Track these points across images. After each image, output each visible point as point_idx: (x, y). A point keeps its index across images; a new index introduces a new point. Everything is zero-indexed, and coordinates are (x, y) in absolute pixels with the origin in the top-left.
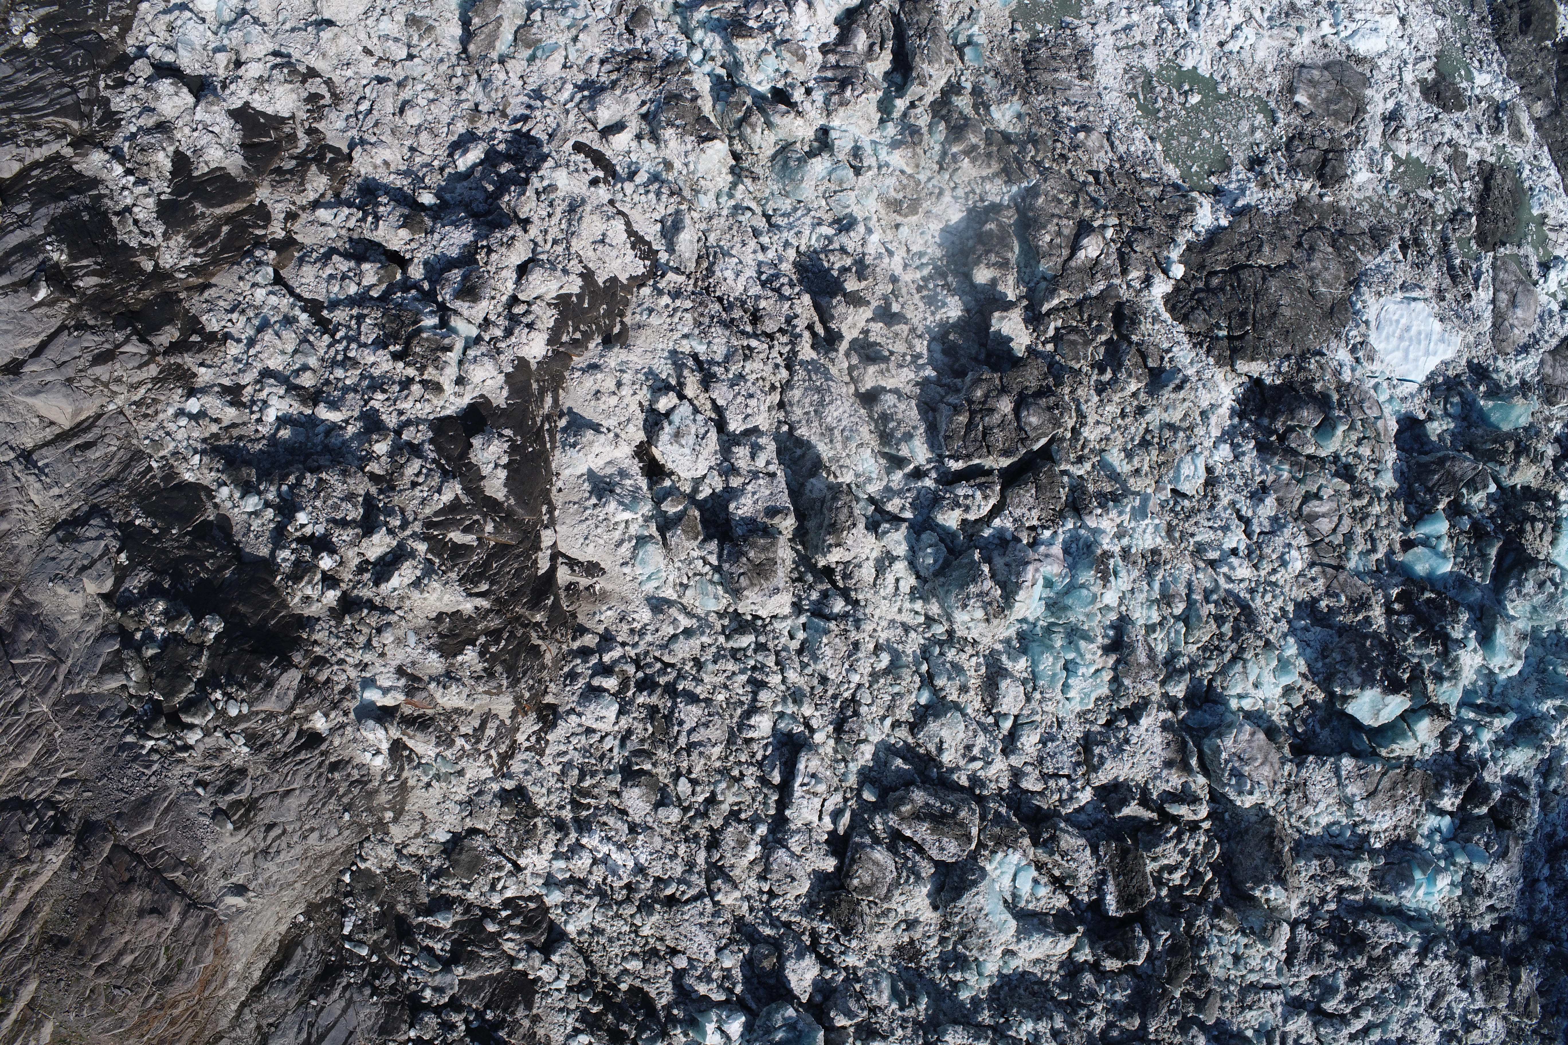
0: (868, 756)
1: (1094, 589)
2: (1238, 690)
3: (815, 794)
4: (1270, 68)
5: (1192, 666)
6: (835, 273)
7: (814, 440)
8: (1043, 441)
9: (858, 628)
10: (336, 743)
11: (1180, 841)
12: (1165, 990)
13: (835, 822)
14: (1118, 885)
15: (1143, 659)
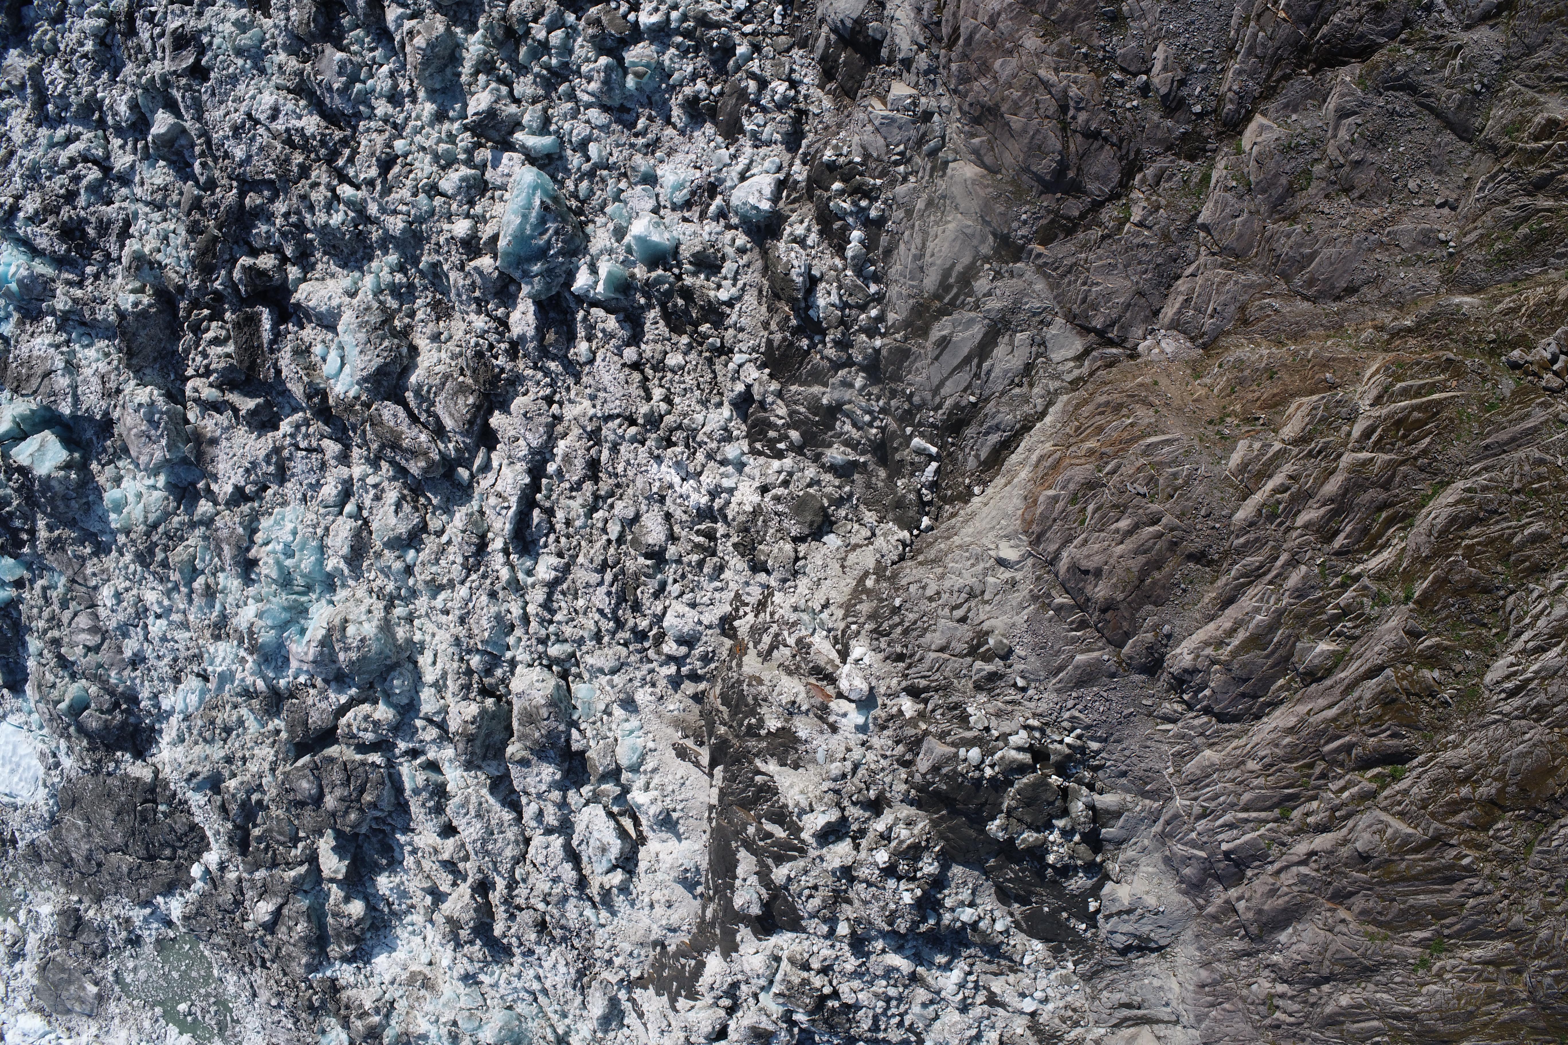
0: (457, 515)
1: (261, 623)
2: (157, 494)
3: (499, 495)
4: (117, 1021)
5: (193, 525)
6: (478, 941)
7: (497, 807)
8: (300, 763)
9: (457, 639)
10: (895, 681)
11: (207, 367)
12: (220, 230)
13: (489, 459)
14: (260, 337)
15: (226, 547)
